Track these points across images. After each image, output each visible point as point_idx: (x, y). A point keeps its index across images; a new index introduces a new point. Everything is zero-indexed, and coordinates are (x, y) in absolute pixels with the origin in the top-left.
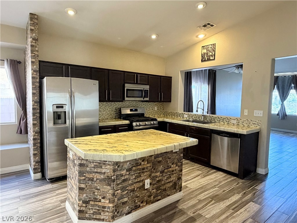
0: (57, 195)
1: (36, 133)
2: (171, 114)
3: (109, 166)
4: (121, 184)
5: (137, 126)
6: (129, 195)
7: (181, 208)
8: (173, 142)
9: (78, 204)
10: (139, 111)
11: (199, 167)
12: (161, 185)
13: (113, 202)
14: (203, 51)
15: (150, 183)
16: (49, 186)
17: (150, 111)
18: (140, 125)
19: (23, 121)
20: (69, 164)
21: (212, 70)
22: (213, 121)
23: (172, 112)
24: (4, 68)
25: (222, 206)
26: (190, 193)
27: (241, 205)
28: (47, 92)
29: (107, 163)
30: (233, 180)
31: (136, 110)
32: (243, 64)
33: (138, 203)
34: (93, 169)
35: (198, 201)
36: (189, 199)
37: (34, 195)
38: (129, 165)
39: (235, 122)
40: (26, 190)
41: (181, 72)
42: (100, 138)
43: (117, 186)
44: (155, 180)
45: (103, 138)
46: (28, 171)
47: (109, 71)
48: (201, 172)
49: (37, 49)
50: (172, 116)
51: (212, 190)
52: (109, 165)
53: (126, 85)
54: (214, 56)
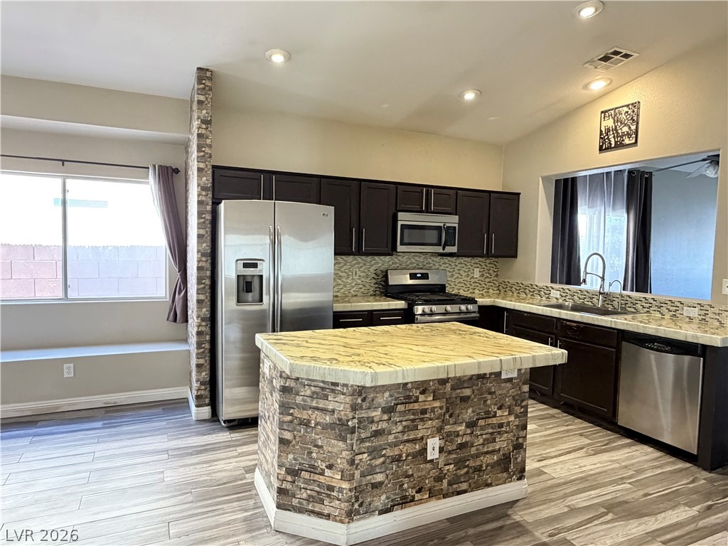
0: (240, 455)
1: (203, 320)
2: (518, 288)
3: (342, 397)
4: (369, 441)
5: (424, 314)
6: (387, 469)
7: (518, 520)
8: (499, 353)
9: (278, 474)
10: (433, 280)
11: (585, 428)
12: (468, 456)
13: (351, 478)
14: (604, 124)
15: (440, 447)
16: (225, 436)
17: (461, 280)
18: (432, 314)
19: (179, 293)
20: (263, 388)
21: (638, 171)
22: (629, 309)
23: (519, 282)
24: (148, 183)
25: (634, 531)
26: (549, 487)
27: (693, 535)
28: (225, 234)
29: (339, 389)
30: (681, 470)
31: (425, 276)
32: (720, 153)
33: (410, 492)
34: (309, 399)
35: (566, 510)
36: (544, 502)
37: (194, 451)
38: (389, 399)
39: (694, 313)
40: (180, 438)
41: (545, 179)
42: (330, 335)
43: (360, 444)
44: (451, 441)
45: (336, 336)
46: (186, 401)
47: (361, 184)
48: (587, 441)
49: (208, 141)
50: (505, 291)
51: (611, 489)
52: (343, 394)
53: (401, 215)
54: (634, 136)
